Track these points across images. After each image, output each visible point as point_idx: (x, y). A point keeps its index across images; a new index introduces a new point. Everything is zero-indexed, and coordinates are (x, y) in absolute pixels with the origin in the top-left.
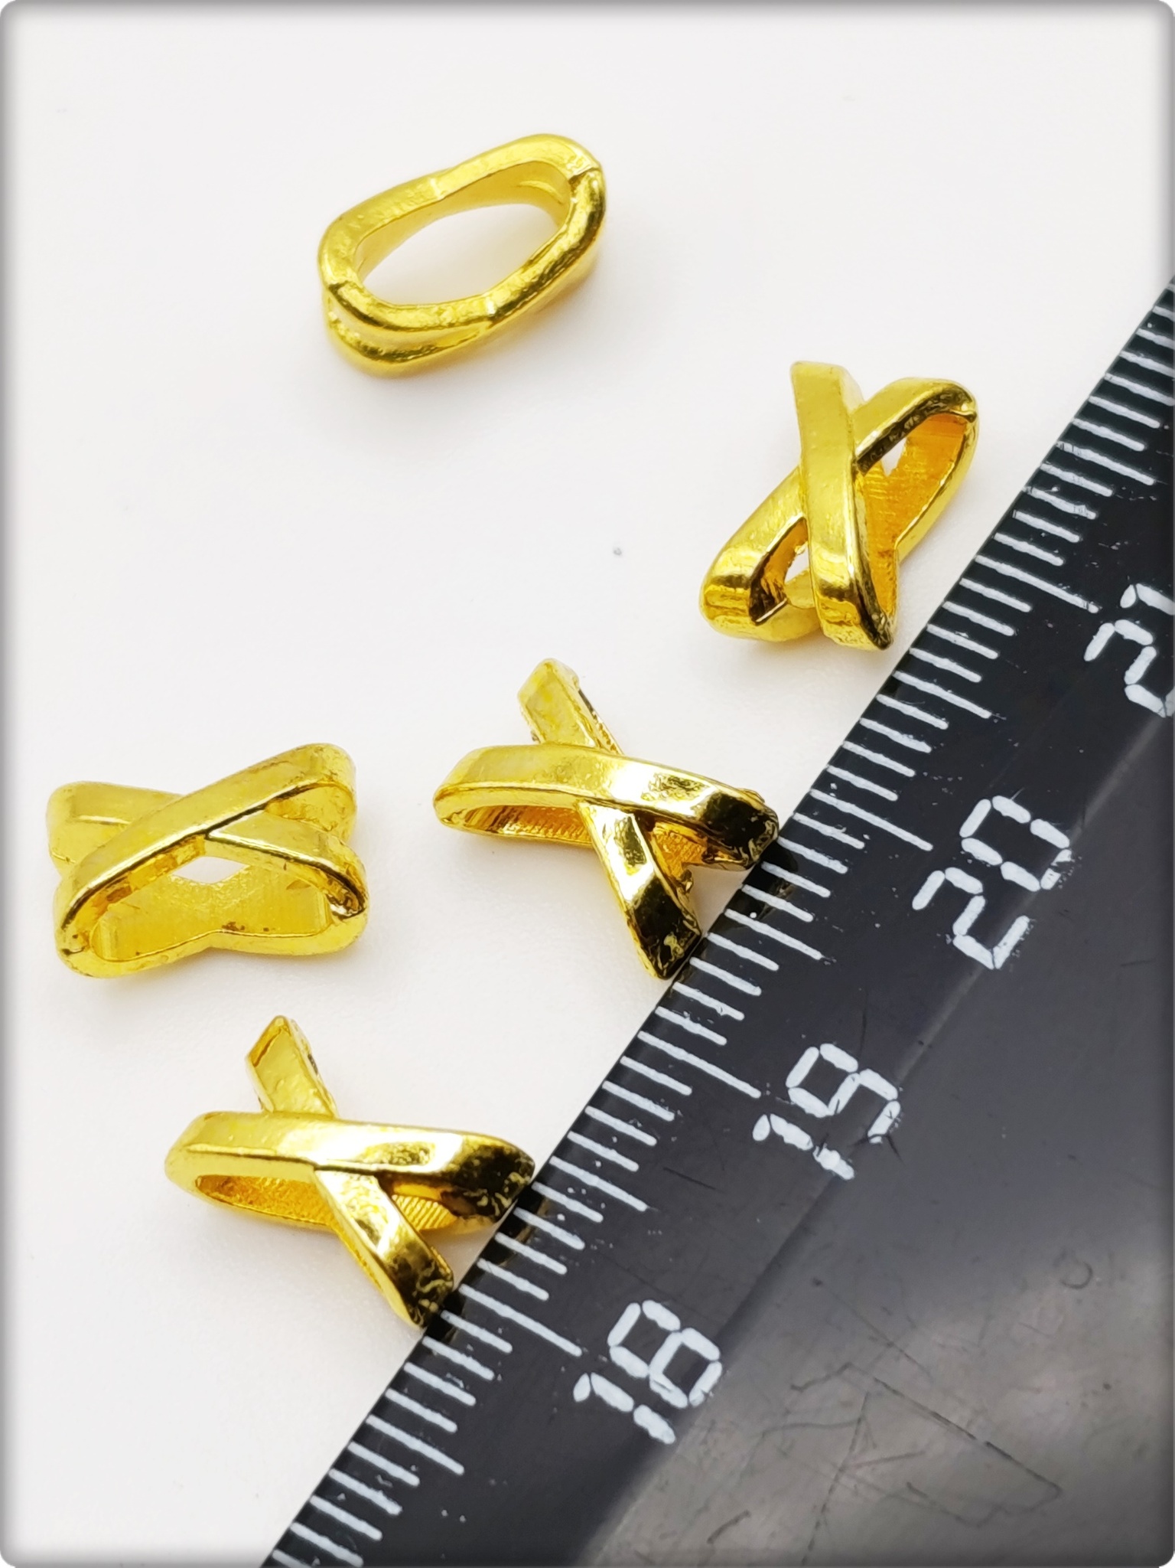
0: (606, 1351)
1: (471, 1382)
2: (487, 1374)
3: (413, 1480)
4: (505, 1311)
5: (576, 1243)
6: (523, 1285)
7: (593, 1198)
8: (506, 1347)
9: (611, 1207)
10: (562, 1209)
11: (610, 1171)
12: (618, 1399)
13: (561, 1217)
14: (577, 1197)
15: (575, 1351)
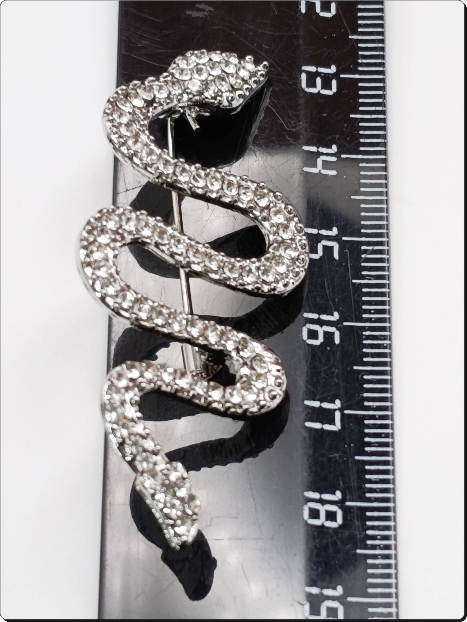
0: (340, 508)
1: (370, 481)
2: (368, 486)
3: (367, 449)
4: (375, 504)
5: (369, 532)
6: (376, 514)
7: (374, 547)
8: (368, 495)
9: (366, 547)
10: (381, 539)
11: (375, 557)
12: (327, 497)
13: (379, 537)
14: (379, 545)
15: (348, 504)
